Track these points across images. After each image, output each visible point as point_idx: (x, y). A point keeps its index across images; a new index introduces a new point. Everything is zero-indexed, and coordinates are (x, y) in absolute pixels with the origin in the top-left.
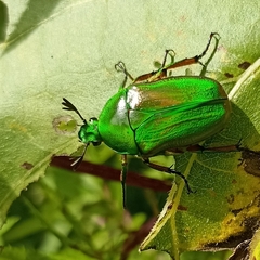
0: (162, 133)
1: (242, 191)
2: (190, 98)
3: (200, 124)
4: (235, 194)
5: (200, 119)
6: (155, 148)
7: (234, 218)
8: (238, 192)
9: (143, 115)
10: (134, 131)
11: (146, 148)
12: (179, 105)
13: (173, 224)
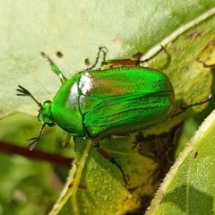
0: (110, 119)
1: (136, 171)
2: (138, 88)
3: (146, 113)
4: (130, 174)
5: (146, 109)
6: (101, 133)
7: (130, 196)
8: (133, 172)
9: (93, 101)
10: (83, 116)
11: (94, 132)
12: (127, 94)
13: (74, 201)
